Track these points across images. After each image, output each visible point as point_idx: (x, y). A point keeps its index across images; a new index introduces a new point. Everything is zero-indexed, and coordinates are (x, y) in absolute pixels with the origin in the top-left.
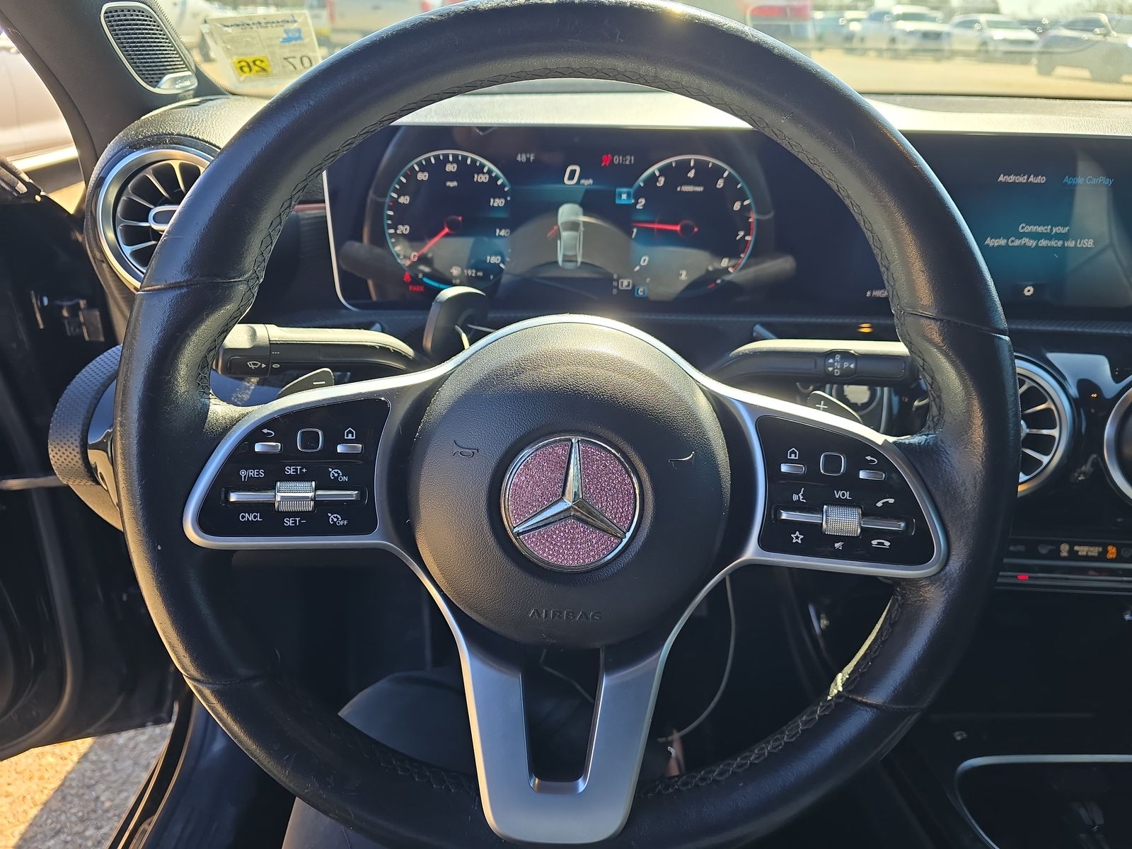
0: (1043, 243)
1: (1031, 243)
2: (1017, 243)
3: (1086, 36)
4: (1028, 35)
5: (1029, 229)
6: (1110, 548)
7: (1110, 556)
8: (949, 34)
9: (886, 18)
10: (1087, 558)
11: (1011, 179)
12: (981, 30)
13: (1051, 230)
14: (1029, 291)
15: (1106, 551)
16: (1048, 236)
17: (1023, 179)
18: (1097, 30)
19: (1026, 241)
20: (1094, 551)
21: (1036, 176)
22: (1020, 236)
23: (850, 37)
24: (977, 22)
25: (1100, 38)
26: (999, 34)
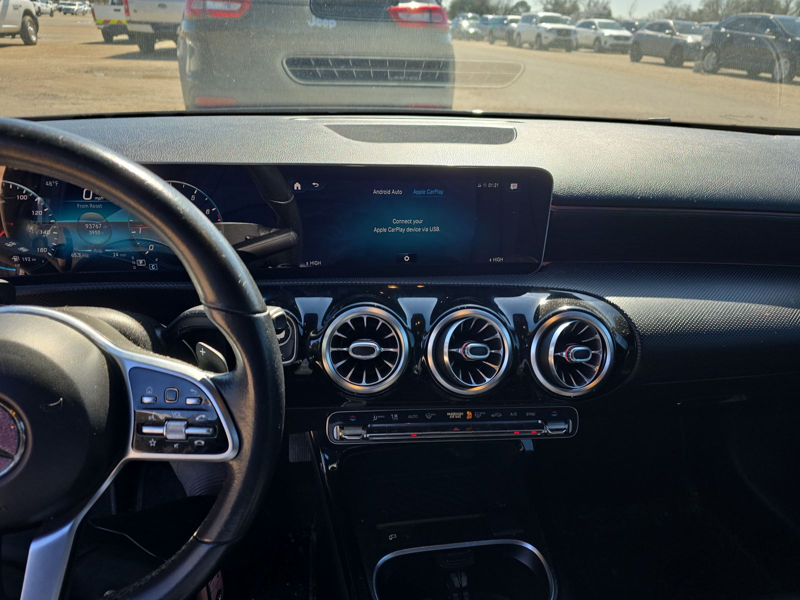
0: (409, 230)
1: (402, 230)
2: (393, 230)
3: (660, 35)
4: (626, 33)
5: (398, 222)
6: (468, 412)
7: (468, 418)
8: (575, 32)
9: (534, 20)
10: (455, 420)
11: (381, 192)
12: (596, 29)
13: (412, 222)
14: (407, 258)
15: (466, 415)
16: (411, 226)
17: (389, 192)
18: (667, 31)
19: (398, 229)
20: (459, 415)
21: (396, 190)
22: (394, 226)
23: (510, 33)
24: (593, 24)
25: (669, 36)
26: (607, 32)
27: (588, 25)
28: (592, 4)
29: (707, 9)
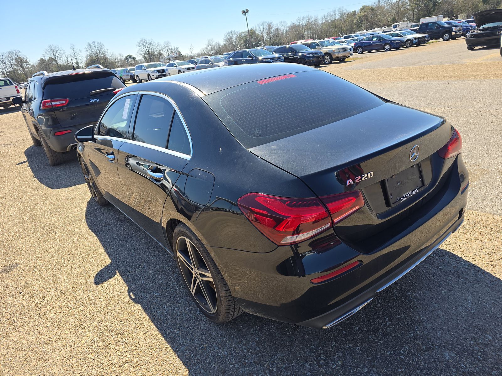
27: (172, 65)
28: (169, 50)
29: (228, 43)
